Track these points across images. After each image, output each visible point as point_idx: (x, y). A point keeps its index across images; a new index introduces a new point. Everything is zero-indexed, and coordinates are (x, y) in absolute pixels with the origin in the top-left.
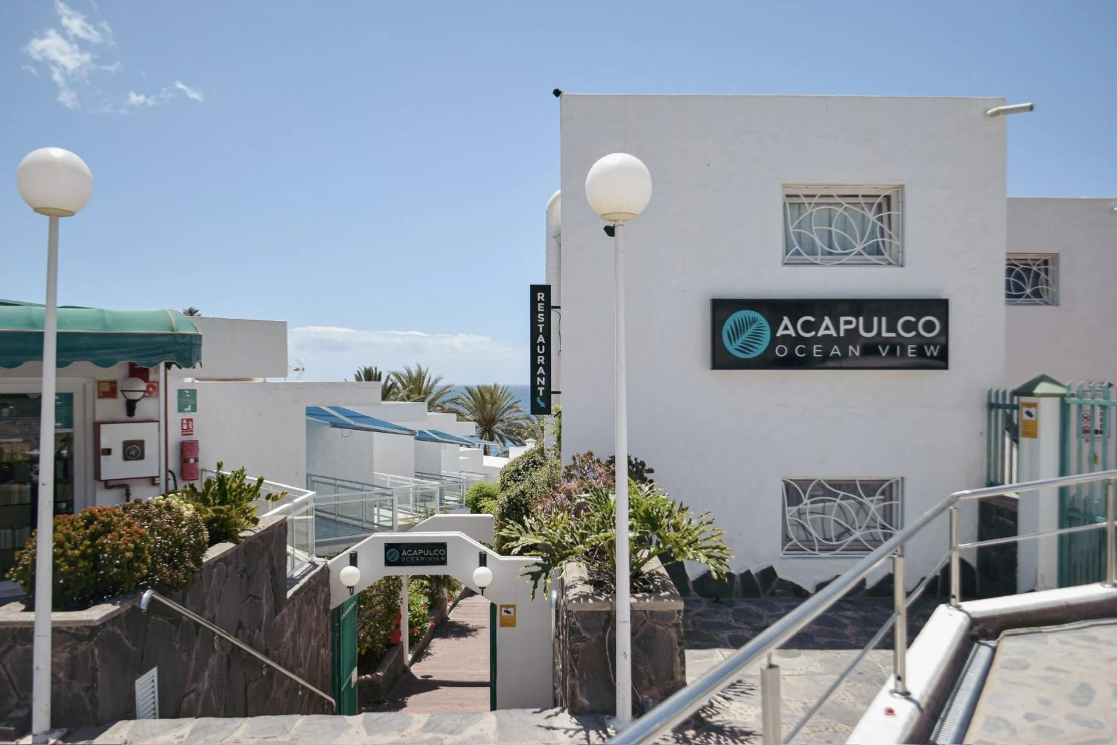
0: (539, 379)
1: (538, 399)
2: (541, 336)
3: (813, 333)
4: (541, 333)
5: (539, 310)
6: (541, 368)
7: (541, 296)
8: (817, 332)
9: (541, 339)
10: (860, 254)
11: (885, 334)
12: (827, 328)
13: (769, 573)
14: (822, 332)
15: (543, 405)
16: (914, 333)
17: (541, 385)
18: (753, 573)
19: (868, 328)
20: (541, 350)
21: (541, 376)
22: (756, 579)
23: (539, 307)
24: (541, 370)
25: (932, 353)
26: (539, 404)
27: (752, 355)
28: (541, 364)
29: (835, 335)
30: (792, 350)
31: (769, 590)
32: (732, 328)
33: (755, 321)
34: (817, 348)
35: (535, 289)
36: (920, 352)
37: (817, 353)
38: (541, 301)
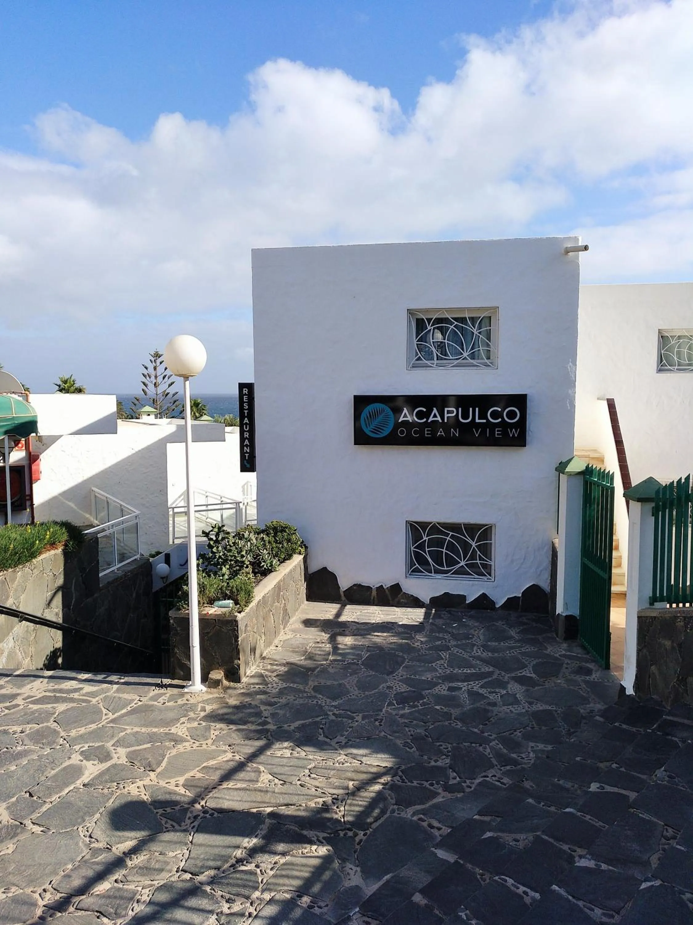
0: (245, 448)
1: (245, 461)
2: (246, 419)
3: (425, 420)
4: (246, 417)
5: (245, 400)
6: (247, 440)
7: (245, 391)
8: (428, 419)
9: (246, 420)
10: (465, 358)
11: (477, 421)
12: (435, 416)
13: (396, 588)
14: (431, 419)
15: (248, 466)
16: (500, 420)
17: (247, 452)
18: (385, 587)
19: (465, 416)
20: (246, 428)
21: (247, 446)
22: (387, 591)
23: (245, 399)
24: (247, 442)
25: (514, 435)
26: (246, 466)
27: (381, 435)
28: (246, 438)
29: (440, 421)
30: (409, 433)
31: (397, 600)
32: (367, 417)
33: (383, 410)
34: (428, 431)
35: (242, 386)
36: (505, 433)
37: (427, 434)
38: (245, 394)
